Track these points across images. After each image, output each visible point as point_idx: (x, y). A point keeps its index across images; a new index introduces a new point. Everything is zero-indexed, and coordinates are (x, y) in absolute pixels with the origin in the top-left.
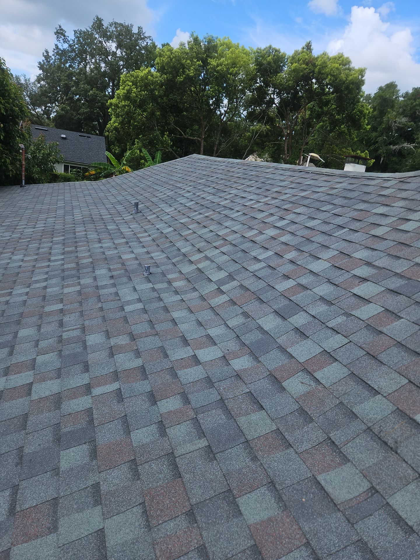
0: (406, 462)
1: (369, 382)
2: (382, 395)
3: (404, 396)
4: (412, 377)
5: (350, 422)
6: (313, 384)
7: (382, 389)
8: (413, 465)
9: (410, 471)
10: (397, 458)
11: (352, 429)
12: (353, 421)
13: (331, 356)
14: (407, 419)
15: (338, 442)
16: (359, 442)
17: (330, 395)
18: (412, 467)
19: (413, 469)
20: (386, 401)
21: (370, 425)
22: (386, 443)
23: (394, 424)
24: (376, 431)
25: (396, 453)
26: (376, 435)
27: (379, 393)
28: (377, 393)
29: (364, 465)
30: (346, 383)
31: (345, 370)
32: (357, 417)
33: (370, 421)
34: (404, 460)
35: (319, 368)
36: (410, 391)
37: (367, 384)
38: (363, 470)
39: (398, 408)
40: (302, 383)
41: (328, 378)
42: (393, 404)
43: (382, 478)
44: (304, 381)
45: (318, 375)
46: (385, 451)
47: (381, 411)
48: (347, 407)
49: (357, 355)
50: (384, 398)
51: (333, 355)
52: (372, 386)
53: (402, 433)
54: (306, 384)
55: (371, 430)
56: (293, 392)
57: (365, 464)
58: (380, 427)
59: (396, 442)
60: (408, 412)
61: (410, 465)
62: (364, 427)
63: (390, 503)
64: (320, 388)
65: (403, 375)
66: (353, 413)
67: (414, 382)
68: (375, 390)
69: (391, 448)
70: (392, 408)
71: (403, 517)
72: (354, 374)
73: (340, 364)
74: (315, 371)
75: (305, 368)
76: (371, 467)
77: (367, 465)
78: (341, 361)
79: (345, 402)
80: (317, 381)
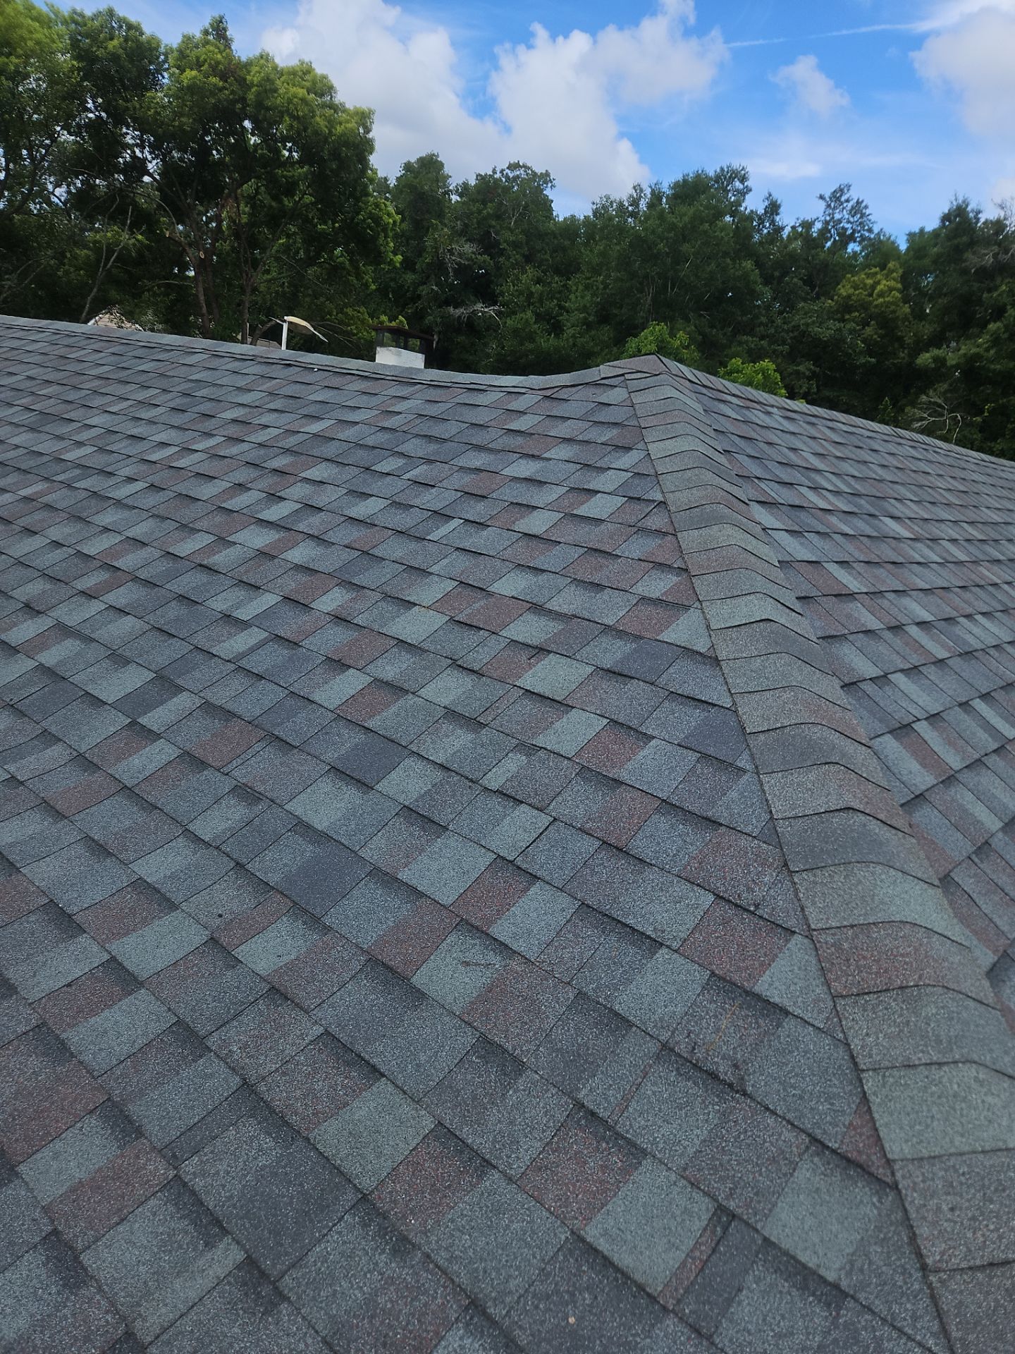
0: (773, 1113)
1: (630, 921)
2: (668, 947)
3: (717, 938)
4: (718, 885)
5: (616, 1043)
6: (496, 960)
7: (663, 932)
8: (790, 1116)
9: (788, 1135)
10: (750, 1107)
11: (628, 1062)
12: (623, 1036)
13: (519, 868)
14: (741, 995)
15: (605, 1109)
16: (654, 1093)
17: (546, 980)
18: (789, 1122)
19: (792, 1124)
20: (681, 960)
21: (665, 1036)
22: (713, 1076)
23: (716, 1017)
24: (682, 1049)
25: (745, 1094)
26: (687, 1060)
27: (661, 945)
28: (657, 944)
29: (682, 1155)
30: (577, 936)
31: (564, 900)
32: (630, 1024)
33: (662, 1027)
34: (767, 1109)
35: (497, 911)
36: (725, 922)
37: (627, 926)
38: (685, 1169)
39: (713, 974)
40: (467, 964)
41: (530, 932)
42: (700, 966)
43: (734, 1176)
44: (469, 957)
45: (501, 930)
46: (718, 1096)
47: (678, 991)
48: (598, 1003)
49: (581, 853)
50: (676, 955)
51: (524, 866)
52: (639, 928)
53: (740, 1038)
54: (476, 964)
55: (672, 1050)
56: (450, 999)
57: (685, 1148)
58: (688, 1036)
59: (736, 1066)
60: (736, 978)
61: (784, 1118)
62: (653, 1047)
63: (773, 1239)
64: (515, 965)
65: (698, 885)
66: (617, 1014)
67: (726, 895)
68: (649, 937)
69: (731, 1085)
70: (701, 976)
71: (810, 1265)
72: (588, 906)
73: (548, 887)
74: (491, 922)
75: (462, 919)
76: (701, 1151)
77: (691, 1151)
78: (548, 878)
79: (589, 989)
80: (503, 948)
